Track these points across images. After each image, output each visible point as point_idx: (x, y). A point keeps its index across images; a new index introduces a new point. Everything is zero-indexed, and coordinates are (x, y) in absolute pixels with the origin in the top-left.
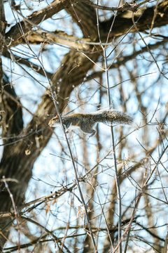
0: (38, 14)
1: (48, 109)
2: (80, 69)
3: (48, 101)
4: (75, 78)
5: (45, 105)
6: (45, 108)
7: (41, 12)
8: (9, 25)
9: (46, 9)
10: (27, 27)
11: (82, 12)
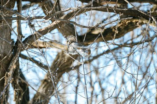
0: (42, 30)
1: (45, 89)
2: (66, 64)
3: (46, 83)
4: (63, 69)
5: (43, 86)
6: (43, 88)
7: (44, 29)
8: (24, 37)
9: (47, 28)
10: (37, 37)
11: (67, 30)
